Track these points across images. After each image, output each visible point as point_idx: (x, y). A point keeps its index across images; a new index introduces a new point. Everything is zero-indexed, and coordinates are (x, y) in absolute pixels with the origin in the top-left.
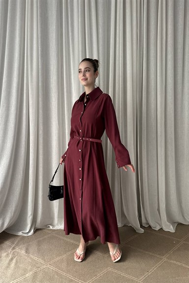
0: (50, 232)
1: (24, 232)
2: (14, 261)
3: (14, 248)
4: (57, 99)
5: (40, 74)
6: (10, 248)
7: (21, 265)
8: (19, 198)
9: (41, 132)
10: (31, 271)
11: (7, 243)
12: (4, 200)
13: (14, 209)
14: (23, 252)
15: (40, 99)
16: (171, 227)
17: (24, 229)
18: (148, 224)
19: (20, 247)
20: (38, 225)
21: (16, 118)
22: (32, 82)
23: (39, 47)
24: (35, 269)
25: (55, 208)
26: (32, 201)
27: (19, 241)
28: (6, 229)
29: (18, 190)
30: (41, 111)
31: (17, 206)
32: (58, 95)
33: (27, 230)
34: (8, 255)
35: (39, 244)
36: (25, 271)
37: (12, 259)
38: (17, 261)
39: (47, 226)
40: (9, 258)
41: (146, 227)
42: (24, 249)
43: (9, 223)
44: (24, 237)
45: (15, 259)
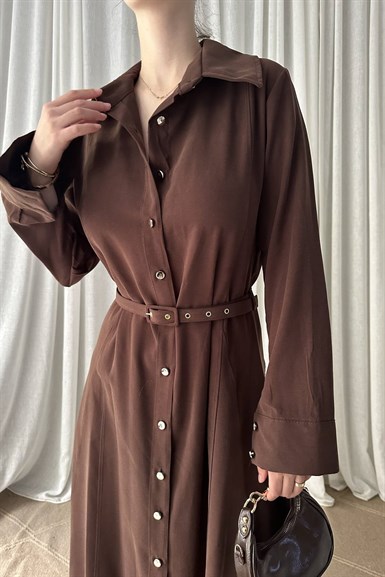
1: (51, 492)
2: (20, 569)
3: (24, 535)
6: (14, 534)
8: (39, 415)
11: (11, 519)
13: (26, 440)
14: (43, 546)
17: (52, 486)
19: (40, 530)
23: (85, 62)
27: (37, 516)
29: (36, 396)
31: (34, 435)
33: (58, 489)
34: (7, 552)
37: (15, 564)
38: (25, 571)
40: (10, 560)
41: (338, 489)
42: (47, 537)
43: (16, 473)
44: (50, 505)
45: (22, 564)
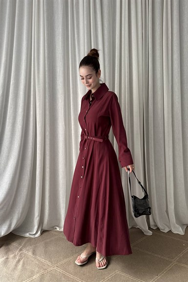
0: (57, 234)
1: (31, 233)
2: (21, 263)
3: (21, 250)
4: (63, 100)
5: (47, 76)
6: (17, 250)
7: (28, 267)
8: (26, 199)
9: (48, 133)
10: (38, 273)
11: (15, 244)
12: (12, 201)
13: (21, 210)
14: (30, 254)
15: (47, 101)
16: (181, 229)
17: (31, 230)
18: (156, 226)
19: (28, 248)
20: (45, 227)
21: (23, 120)
22: (39, 84)
23: (46, 49)
24: (42, 271)
25: (62, 209)
26: (39, 202)
27: (25, 244)
28: (13, 231)
29: (25, 191)
30: (47, 112)
31: (24, 208)
32: (65, 97)
33: (34, 232)
34: (15, 256)
35: (46, 245)
36: (32, 273)
37: (19, 261)
38: (24, 263)
39: (53, 228)
40: (17, 260)
41: (154, 229)
42: (31, 250)
43: (16, 224)
44: (31, 238)
45: (22, 261)
